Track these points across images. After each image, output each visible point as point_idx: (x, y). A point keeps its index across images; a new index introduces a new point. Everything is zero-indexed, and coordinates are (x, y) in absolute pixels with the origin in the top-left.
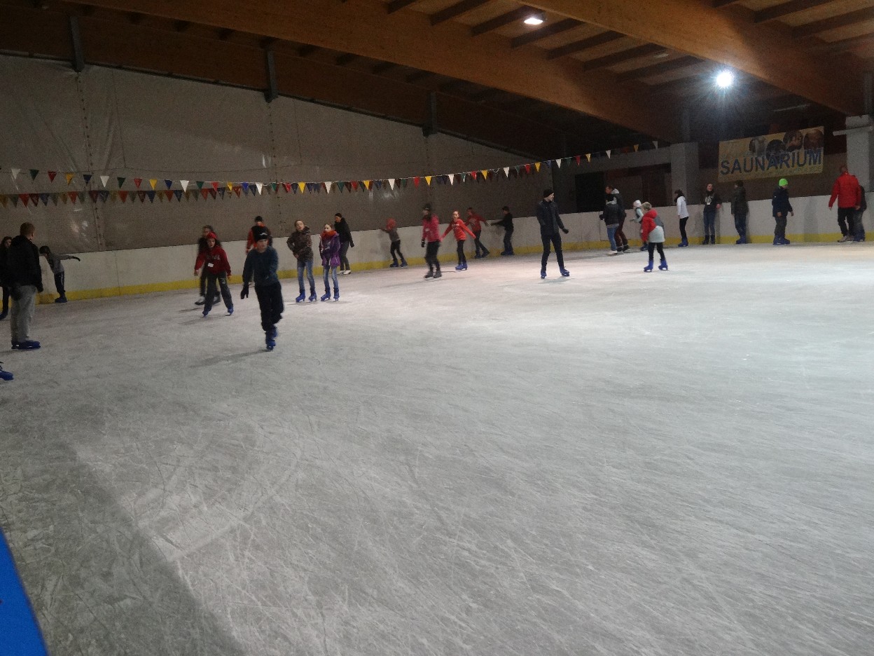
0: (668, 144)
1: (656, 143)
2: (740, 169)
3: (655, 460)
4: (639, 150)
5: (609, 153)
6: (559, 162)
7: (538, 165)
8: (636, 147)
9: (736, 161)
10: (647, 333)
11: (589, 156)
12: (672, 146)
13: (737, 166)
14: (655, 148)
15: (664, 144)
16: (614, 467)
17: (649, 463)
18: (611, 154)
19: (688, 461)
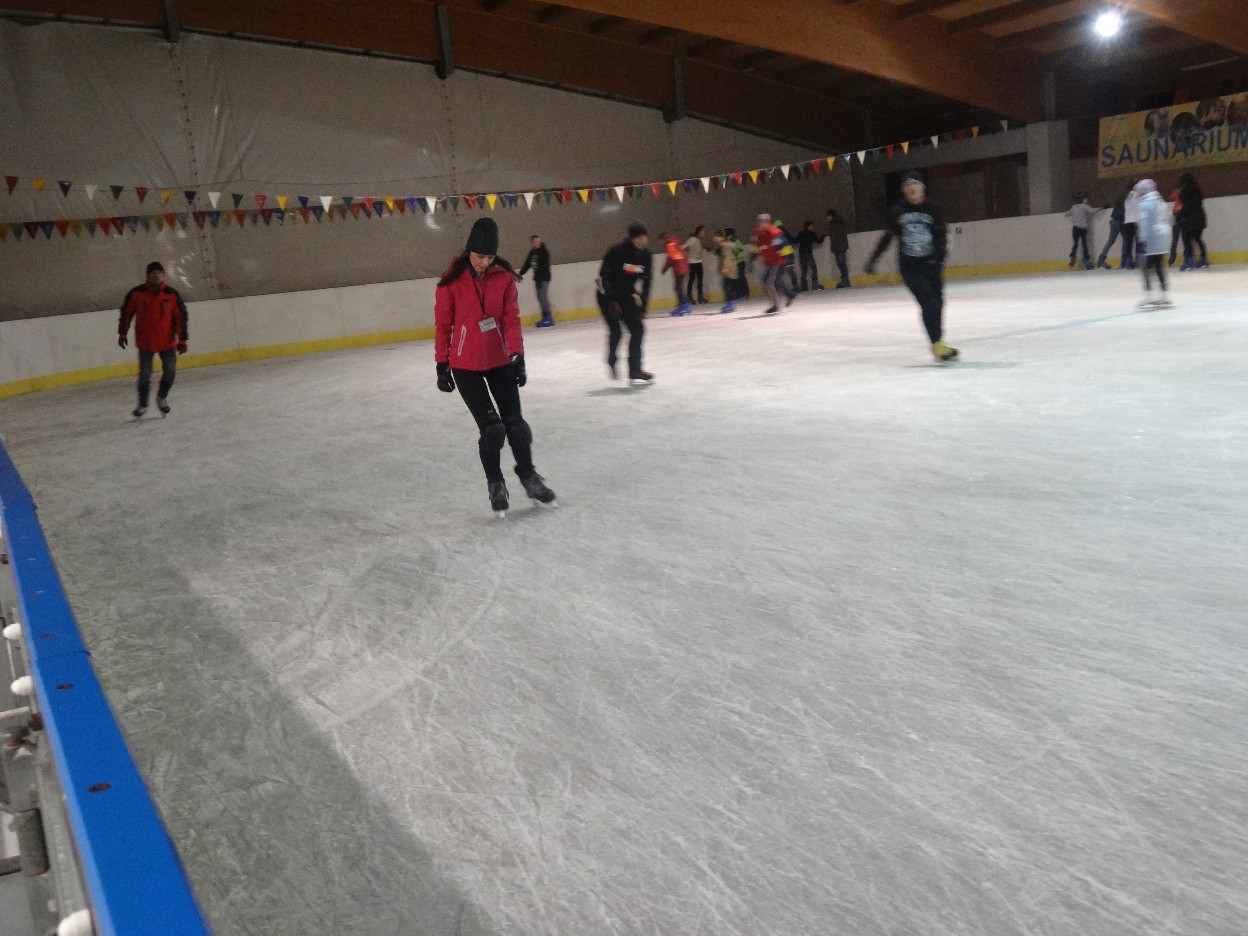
0: (1023, 125)
1: (1004, 123)
2: (1130, 157)
3: (1007, 584)
4: (979, 134)
5: (935, 140)
6: (861, 155)
7: (831, 161)
8: (975, 130)
9: (1126, 147)
10: (993, 402)
11: (905, 145)
12: (1028, 126)
13: (1126, 155)
14: (1001, 129)
15: (1017, 124)
16: (945, 594)
17: (997, 588)
18: (939, 143)
19: (1055, 585)
